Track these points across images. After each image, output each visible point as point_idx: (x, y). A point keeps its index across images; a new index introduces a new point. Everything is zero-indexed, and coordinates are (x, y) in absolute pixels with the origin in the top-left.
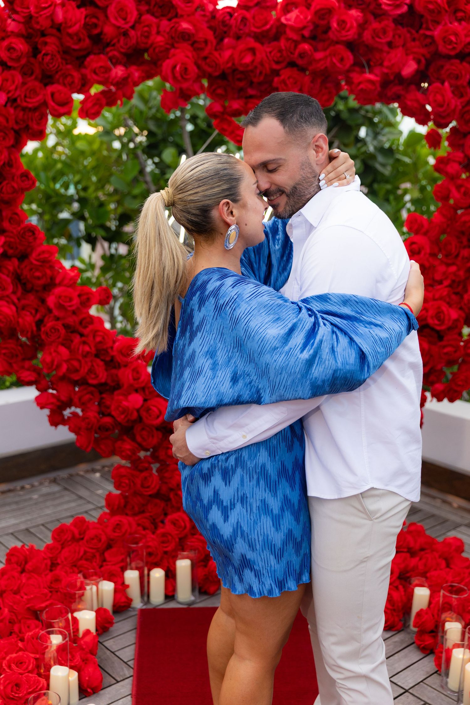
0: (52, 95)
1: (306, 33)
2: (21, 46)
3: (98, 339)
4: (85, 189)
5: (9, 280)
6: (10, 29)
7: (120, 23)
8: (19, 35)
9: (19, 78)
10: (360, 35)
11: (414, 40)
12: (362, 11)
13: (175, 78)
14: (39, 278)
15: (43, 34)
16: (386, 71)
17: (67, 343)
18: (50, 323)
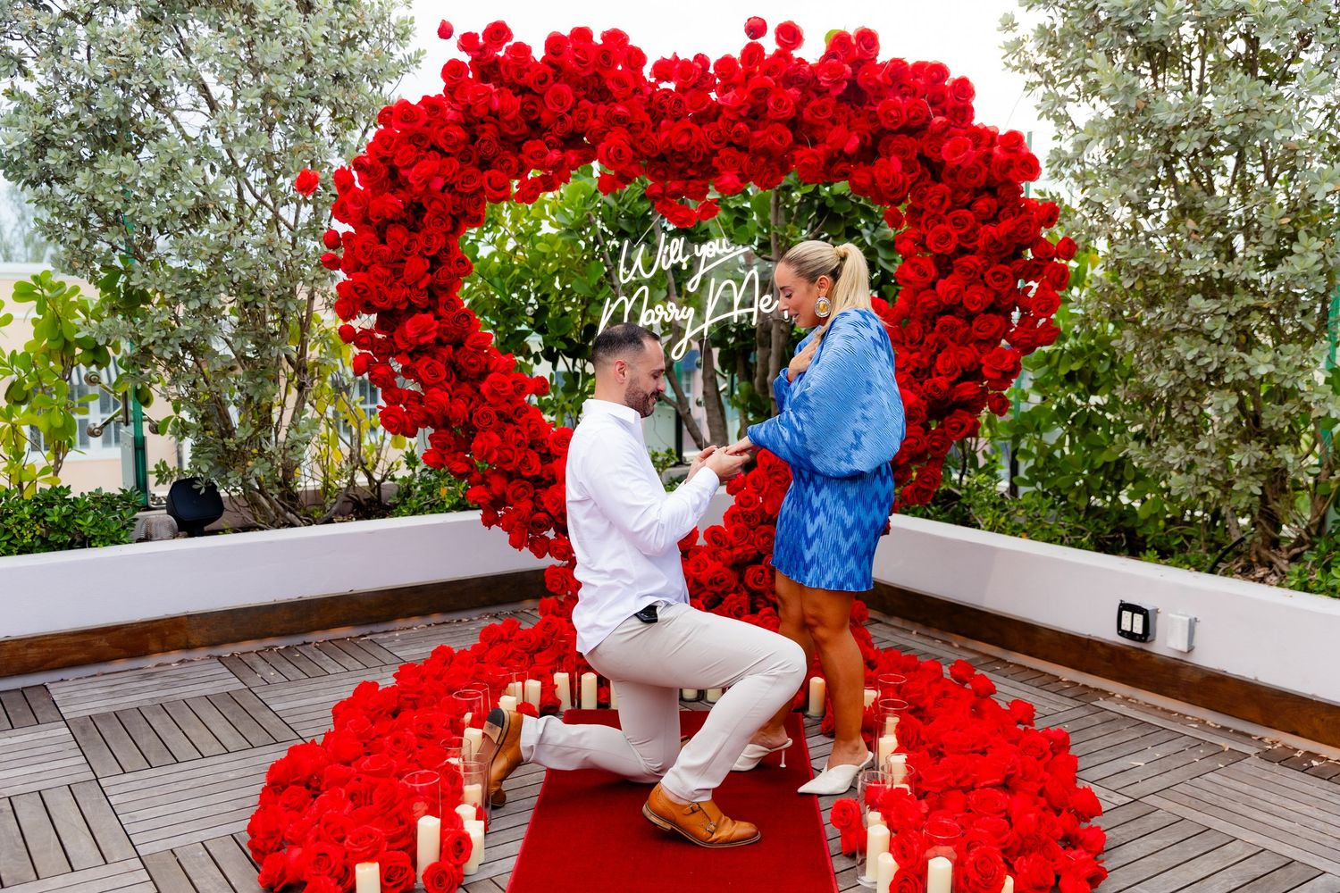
0: (489, 180)
1: (744, 113)
2: (459, 134)
3: (532, 428)
4: (545, 297)
5: (443, 367)
6: (448, 117)
7: (557, 108)
8: (458, 123)
9: (456, 164)
10: (799, 112)
11: (859, 116)
12: (802, 89)
13: (609, 160)
14: (473, 365)
15: (482, 122)
16: (828, 147)
17: (500, 431)
18: (481, 409)
